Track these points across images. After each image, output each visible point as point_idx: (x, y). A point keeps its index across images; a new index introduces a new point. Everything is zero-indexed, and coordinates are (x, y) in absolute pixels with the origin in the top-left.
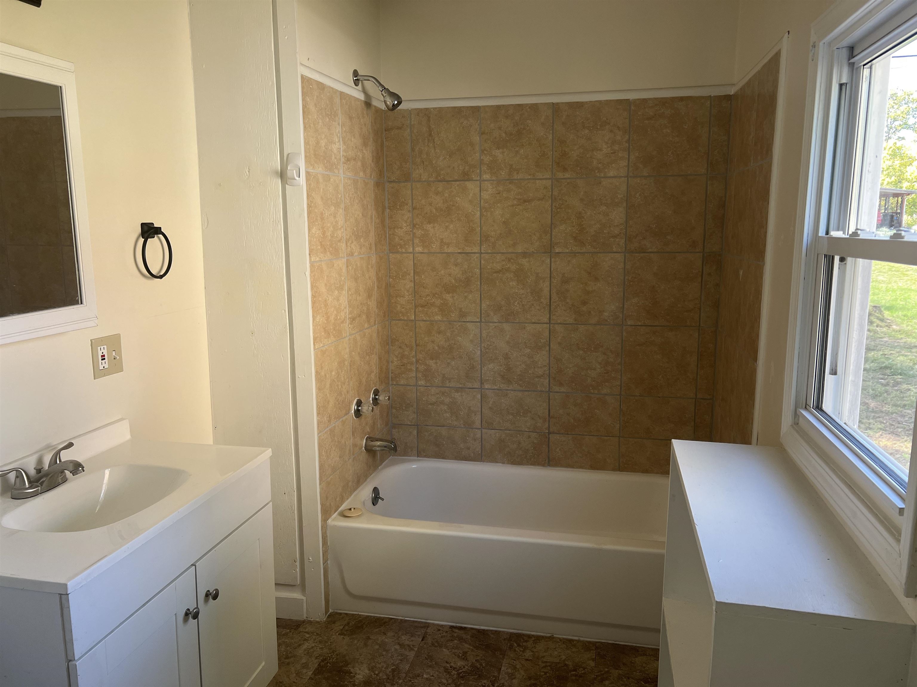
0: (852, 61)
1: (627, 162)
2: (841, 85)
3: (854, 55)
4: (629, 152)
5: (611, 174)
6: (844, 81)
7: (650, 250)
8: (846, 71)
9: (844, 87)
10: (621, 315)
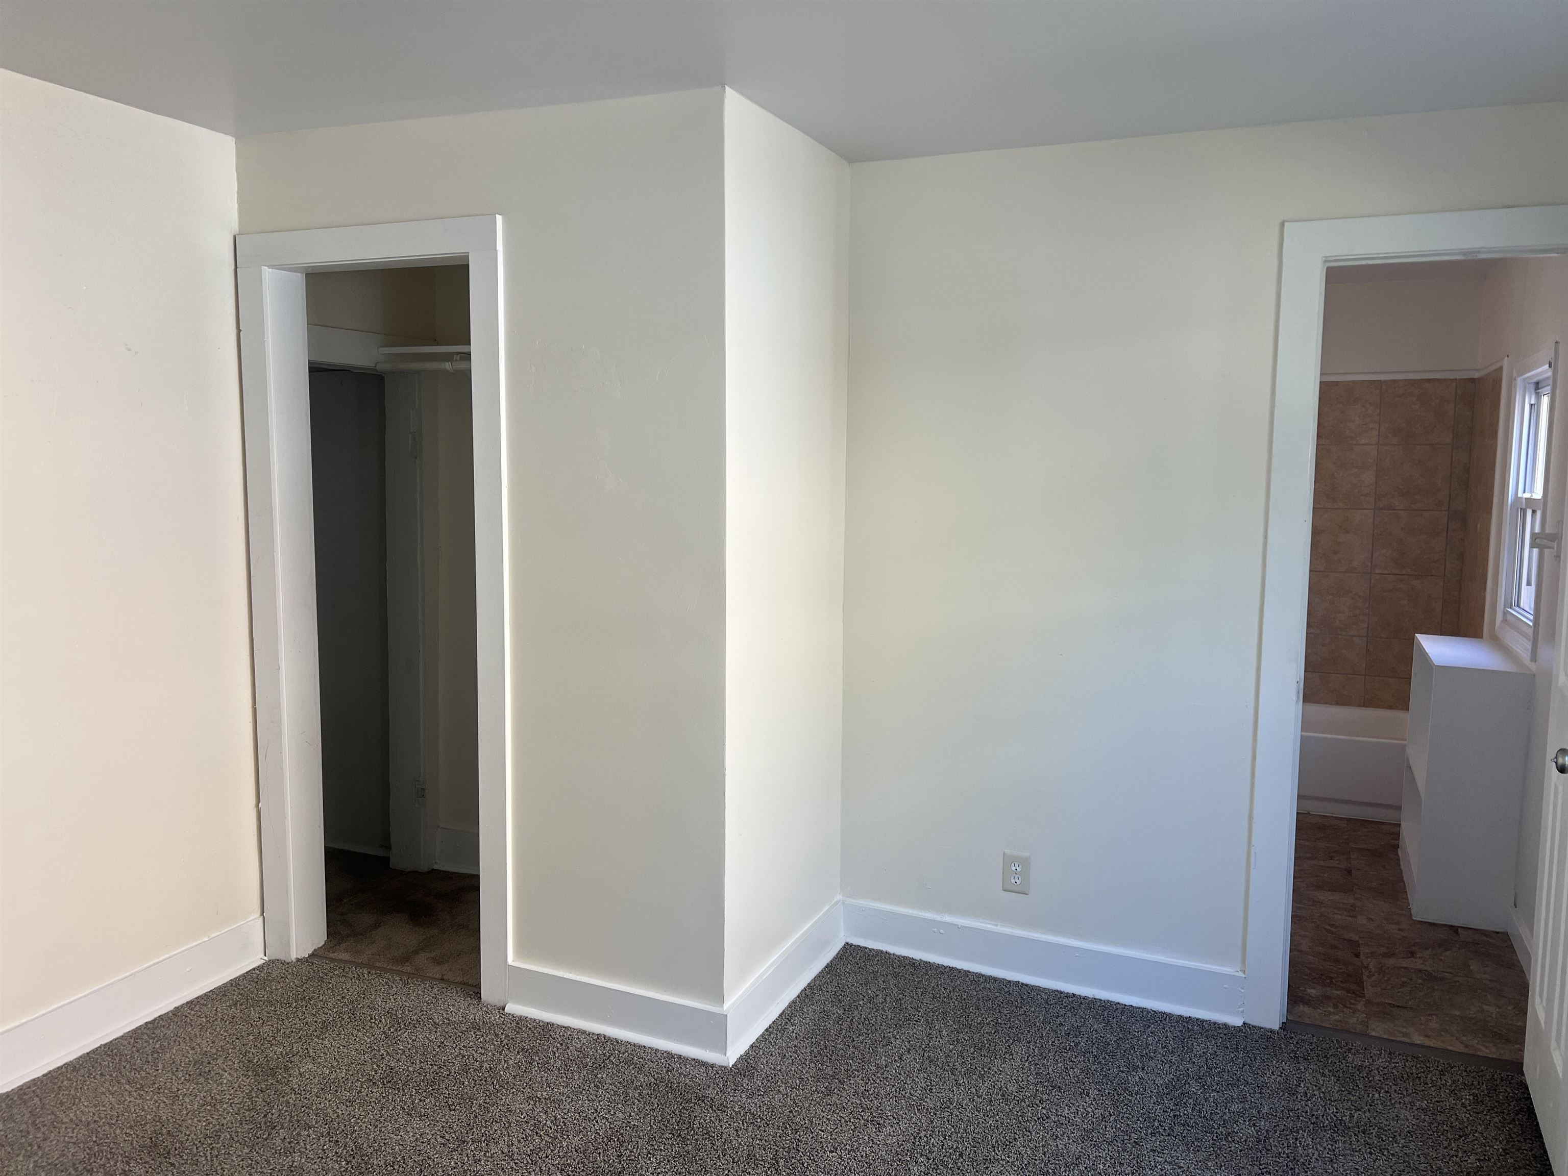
0: (1538, 391)
1: (1377, 432)
2: (1531, 405)
3: (1539, 387)
4: (1380, 424)
5: (1363, 442)
6: (1533, 402)
7: (1398, 508)
8: (1533, 397)
9: (1533, 407)
10: (1370, 565)
